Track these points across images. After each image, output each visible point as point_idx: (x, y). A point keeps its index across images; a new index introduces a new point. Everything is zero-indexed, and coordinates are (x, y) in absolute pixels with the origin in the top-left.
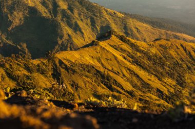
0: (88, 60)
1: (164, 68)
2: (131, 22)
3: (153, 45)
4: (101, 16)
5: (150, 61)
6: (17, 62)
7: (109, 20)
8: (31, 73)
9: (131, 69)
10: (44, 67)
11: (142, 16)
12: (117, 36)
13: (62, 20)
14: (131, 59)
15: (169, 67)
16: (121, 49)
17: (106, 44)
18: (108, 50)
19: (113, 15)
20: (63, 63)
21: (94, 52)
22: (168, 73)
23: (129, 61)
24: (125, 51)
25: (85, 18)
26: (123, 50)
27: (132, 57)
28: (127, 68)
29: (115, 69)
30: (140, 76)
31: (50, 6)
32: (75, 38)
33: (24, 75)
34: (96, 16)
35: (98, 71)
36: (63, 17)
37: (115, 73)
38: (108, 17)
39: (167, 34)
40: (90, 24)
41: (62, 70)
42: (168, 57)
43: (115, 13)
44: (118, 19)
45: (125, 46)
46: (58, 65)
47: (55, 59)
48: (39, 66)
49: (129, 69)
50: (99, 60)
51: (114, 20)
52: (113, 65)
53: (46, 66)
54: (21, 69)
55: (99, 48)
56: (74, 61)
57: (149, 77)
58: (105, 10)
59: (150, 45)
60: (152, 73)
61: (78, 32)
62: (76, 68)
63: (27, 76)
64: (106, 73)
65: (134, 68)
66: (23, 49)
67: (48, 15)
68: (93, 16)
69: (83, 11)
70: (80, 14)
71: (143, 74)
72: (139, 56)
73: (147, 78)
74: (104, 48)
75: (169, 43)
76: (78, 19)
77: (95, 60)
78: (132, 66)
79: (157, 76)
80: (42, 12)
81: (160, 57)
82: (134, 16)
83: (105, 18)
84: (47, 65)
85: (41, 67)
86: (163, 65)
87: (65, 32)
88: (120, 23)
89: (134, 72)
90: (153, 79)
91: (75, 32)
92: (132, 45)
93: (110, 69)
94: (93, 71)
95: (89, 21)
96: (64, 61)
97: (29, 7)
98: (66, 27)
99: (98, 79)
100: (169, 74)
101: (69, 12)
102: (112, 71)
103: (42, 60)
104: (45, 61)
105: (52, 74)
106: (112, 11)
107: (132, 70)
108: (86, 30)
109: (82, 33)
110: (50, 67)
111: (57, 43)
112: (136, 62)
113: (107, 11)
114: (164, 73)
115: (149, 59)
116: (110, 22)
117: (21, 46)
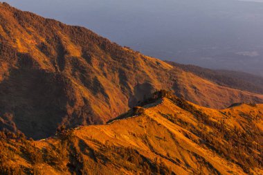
0: (128, 140)
1: (250, 152)
2: (185, 77)
3: (229, 114)
4: (136, 68)
5: (227, 140)
6: (8, 145)
7: (148, 74)
8: (33, 164)
9: (198, 153)
10: (55, 153)
11: (200, 68)
12: (171, 99)
13: (73, 75)
14: (197, 138)
15: (259, 151)
16: (180, 121)
17: (155, 113)
18: (159, 122)
19: (155, 66)
20: (86, 146)
21: (137, 126)
22: (258, 160)
23: (195, 141)
24: (187, 123)
25: (111, 70)
26: (183, 123)
27: (199, 134)
28: (193, 153)
29: (172, 155)
30: (214, 166)
31: (54, 52)
32: (95, 104)
33: (21, 166)
34: (128, 68)
35: (145, 159)
36: (74, 71)
37: (173, 162)
38: (146, 69)
39: (242, 95)
40: (119, 80)
41: (86, 158)
42: (255, 133)
43: (158, 63)
44: (163, 73)
45: (186, 116)
46: (78, 148)
47: (73, 140)
48: (45, 151)
49: (196, 155)
50: (145, 140)
51: (157, 74)
52: (168, 148)
53: (58, 151)
54: (16, 157)
55: (144, 120)
56: (104, 143)
57: (229, 167)
58: (142, 58)
59: (225, 114)
60: (233, 161)
61: (98, 95)
62: (108, 154)
63: (27, 169)
64: (159, 162)
65: (204, 152)
66: (9, 123)
67: (51, 67)
68: (123, 68)
69: (106, 61)
70: (101, 65)
71: (219, 161)
72: (210, 133)
73: (225, 168)
74: (152, 120)
75: (255, 109)
76: (98, 73)
77: (139, 140)
78: (199, 149)
79: (241, 166)
80: (41, 61)
81: (243, 134)
82: (188, 68)
83: (143, 72)
84: (60, 149)
85: (49, 154)
86: (248, 147)
87: (78, 95)
88: (166, 79)
89: (204, 160)
90: (235, 170)
91: (94, 94)
92: (198, 115)
93: (165, 154)
94: (137, 159)
95: (117, 75)
96: (89, 143)
97: (19, 55)
98: (80, 87)
99: (145, 172)
100: (259, 162)
101: (83, 61)
102: (168, 157)
103: (50, 141)
104: (55, 143)
105: (68, 165)
106: (154, 60)
107: (200, 155)
108: (112, 91)
109: (106, 96)
110: (65, 152)
111: (65, 113)
112: (206, 142)
113: (145, 60)
114: (252, 160)
115: (227, 136)
116: (151, 77)
117: (5, 118)
